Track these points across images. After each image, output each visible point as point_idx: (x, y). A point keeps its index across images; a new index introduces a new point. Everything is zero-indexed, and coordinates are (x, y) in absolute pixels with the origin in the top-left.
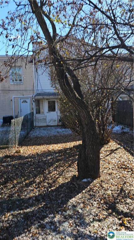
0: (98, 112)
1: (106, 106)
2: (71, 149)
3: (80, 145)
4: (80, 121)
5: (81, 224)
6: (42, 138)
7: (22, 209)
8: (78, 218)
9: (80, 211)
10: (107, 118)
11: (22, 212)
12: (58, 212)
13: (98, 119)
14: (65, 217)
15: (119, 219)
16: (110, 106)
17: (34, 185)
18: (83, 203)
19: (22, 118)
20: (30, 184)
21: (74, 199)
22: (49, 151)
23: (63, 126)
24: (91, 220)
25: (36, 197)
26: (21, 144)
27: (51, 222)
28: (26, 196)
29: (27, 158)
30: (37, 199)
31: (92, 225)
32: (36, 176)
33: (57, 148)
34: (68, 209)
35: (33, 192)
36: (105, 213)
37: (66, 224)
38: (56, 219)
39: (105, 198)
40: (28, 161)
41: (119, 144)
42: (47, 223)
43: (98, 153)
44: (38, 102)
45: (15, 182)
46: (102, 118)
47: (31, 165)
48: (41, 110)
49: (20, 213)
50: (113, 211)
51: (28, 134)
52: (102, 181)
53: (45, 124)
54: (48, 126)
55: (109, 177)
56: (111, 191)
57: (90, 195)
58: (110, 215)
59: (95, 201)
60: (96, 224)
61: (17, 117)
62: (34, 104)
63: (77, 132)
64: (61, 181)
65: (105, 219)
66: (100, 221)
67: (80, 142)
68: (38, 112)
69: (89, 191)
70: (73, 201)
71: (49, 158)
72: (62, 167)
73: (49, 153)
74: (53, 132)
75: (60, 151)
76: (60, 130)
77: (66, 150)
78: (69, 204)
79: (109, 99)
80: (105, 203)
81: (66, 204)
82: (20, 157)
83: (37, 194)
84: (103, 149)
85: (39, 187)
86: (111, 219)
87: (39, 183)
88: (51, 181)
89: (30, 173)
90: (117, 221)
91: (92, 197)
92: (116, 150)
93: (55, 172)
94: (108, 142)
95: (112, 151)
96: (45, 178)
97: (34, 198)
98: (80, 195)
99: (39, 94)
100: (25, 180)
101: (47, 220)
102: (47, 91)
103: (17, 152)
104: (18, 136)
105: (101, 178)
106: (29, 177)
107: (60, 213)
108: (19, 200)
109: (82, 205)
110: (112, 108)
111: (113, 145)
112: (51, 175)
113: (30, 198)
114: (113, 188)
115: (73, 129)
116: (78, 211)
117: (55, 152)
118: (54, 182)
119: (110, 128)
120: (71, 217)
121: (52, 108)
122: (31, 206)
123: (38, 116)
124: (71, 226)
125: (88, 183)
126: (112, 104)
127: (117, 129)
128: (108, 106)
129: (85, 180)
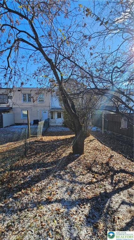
0: (84, 120)
1: (88, 117)
2: (69, 139)
3: (74, 137)
4: (74, 124)
5: (74, 176)
6: (54, 132)
7: (45, 168)
8: (72, 173)
9: (73, 170)
10: (89, 123)
11: (45, 169)
12: (62, 170)
13: (84, 124)
14: (66, 173)
15: (93, 175)
16: (90, 117)
17: (50, 156)
18: (75, 166)
19: (44, 121)
20: (48, 156)
21: (70, 164)
22: (58, 139)
23: (65, 126)
24: (79, 174)
25: (51, 162)
26: (43, 135)
27: (59, 175)
28: (46, 161)
29: (46, 142)
30: (52, 163)
31: (79, 177)
32: (51, 152)
33: (62, 138)
34: (68, 169)
35: (49, 160)
36: (86, 171)
37: (66, 176)
38: (61, 173)
39: (86, 164)
40: (47, 144)
41: (95, 137)
42: (57, 175)
43: (83, 142)
44: (52, 113)
45: (41, 154)
46: (86, 123)
47: (48, 146)
48: (54, 117)
49: (43, 170)
50: (90, 171)
51: (46, 130)
52: (85, 156)
53: (55, 125)
54: (57, 126)
55: (88, 154)
56: (89, 161)
57: (79, 162)
58: (88, 172)
59: (81, 165)
60: (81, 177)
61: (41, 121)
62: (50, 114)
63: (72, 130)
64: (64, 155)
65: (86, 174)
66: (83, 175)
67: (74, 135)
68: (52, 118)
69: (78, 161)
70: (70, 165)
71: (58, 143)
72: (64, 148)
73: (58, 140)
74: (60, 129)
75: (63, 140)
76: (63, 128)
77: (67, 139)
78: (68, 166)
79: (89, 113)
80: (86, 167)
81: (67, 166)
82: (43, 142)
83: (52, 161)
84: (86, 139)
85: (53, 157)
86: (89, 174)
87: (53, 155)
88: (59, 155)
89: (48, 150)
90: (92, 175)
91: (80, 163)
92: (93, 140)
93: (61, 150)
94: (89, 136)
95: (91, 141)
96: (56, 153)
97: (50, 163)
98: (73, 163)
99: (53, 109)
100: (46, 153)
101: (57, 173)
102: (57, 107)
103: (41, 139)
104: (42, 130)
105: (85, 154)
106: (48, 152)
107: (63, 170)
108: (43, 163)
109: (74, 167)
110: (91, 117)
111: (91, 137)
112: (59, 151)
113: (48, 162)
114: (90, 160)
115: (71, 128)
116: (72, 170)
117: (61, 140)
118: (60, 155)
119: (90, 129)
120: (69, 173)
121: (59, 116)
122: (49, 166)
123: (52, 120)
124: (69, 177)
125: (78, 157)
126: (91, 115)
127: (94, 129)
128: (89, 117)
129: (76, 155)
